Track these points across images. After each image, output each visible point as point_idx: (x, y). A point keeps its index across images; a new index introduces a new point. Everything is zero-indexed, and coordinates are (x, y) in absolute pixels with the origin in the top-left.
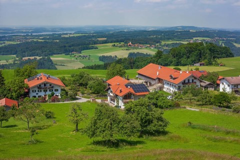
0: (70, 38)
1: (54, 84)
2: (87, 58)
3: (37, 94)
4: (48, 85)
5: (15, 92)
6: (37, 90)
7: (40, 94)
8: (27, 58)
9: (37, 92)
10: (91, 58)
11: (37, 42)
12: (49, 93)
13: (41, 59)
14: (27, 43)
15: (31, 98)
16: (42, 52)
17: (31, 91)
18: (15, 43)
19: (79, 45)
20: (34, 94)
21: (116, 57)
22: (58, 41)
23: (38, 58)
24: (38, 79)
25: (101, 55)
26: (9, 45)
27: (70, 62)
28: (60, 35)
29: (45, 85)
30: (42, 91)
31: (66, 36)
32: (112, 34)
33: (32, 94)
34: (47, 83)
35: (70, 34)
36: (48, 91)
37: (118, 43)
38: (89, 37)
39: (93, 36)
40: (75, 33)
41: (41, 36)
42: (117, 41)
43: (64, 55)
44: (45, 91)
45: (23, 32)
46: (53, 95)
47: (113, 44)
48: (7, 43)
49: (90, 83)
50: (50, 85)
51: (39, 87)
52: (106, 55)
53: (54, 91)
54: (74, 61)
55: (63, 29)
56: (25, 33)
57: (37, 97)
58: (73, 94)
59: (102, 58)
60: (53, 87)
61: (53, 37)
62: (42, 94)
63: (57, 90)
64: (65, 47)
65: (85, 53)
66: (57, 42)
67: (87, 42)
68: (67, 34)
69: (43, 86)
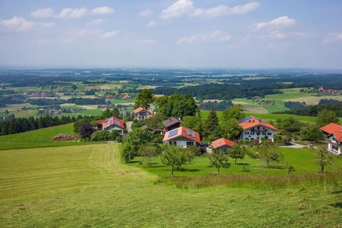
0: (252, 81)
1: (268, 128)
2: (271, 103)
3: (250, 136)
4: (262, 128)
5: (230, 133)
6: (250, 132)
7: (252, 137)
8: (207, 101)
9: (250, 134)
10: (276, 104)
11: (217, 85)
12: (261, 136)
13: (221, 103)
14: (207, 85)
15: (244, 139)
16: (223, 95)
17: (244, 133)
18: (194, 85)
19: (262, 89)
20: (247, 136)
21: (304, 103)
22: (239, 84)
23: (219, 101)
24: (250, 121)
25: (287, 101)
26: (188, 87)
27: (253, 107)
28: (241, 78)
29: (258, 128)
30: (255, 134)
31: (247, 79)
32: (300, 78)
33: (245, 136)
34: (262, 126)
35: (252, 77)
36: (261, 134)
37: (307, 88)
38: (273, 80)
39: (278, 80)
40: (257, 76)
41: (221, 78)
42: (306, 86)
43: (245, 99)
44: (258, 134)
45: (201, 74)
46: (266, 138)
47: (301, 89)
48: (187, 85)
49: (304, 128)
50: (264, 128)
51: (253, 130)
52: (292, 100)
53: (267, 134)
54: (256, 106)
55: (244, 72)
56: (204, 74)
57: (250, 139)
58: (287, 139)
59: (288, 105)
60: (266, 131)
61: (234, 79)
62: (255, 137)
63: (270, 134)
64: (247, 90)
65: (268, 98)
66: (238, 86)
67: (271, 86)
68: (248, 77)
69: (256, 128)
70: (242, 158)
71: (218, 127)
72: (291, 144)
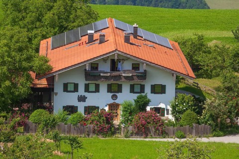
1: (149, 64)
3: (82, 99)
4: (127, 66)
7: (93, 100)
9: (81, 91)
12: (127, 97)
15: (58, 111)
17: (58, 88)
20: (71, 99)
24: (91, 40)
29: (114, 65)
30: (103, 88)
33: (62, 99)
36: (126, 89)
44: (115, 89)
50: (136, 67)
53: (148, 90)
57: (81, 110)
58: (224, 109)
60: (143, 76)
62: (101, 100)
63: (159, 89)
69: (105, 68)
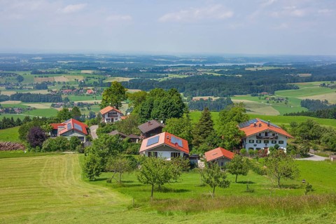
0: (257, 72)
1: (279, 134)
2: (284, 102)
3: (255, 145)
4: (271, 134)
5: (229, 140)
6: (255, 140)
7: (259, 146)
8: (198, 98)
9: (255, 143)
10: (289, 103)
11: (211, 77)
12: (270, 145)
13: (217, 100)
14: (198, 77)
15: (247, 149)
16: (219, 90)
17: (247, 142)
18: (181, 77)
19: (271, 83)
20: (251, 145)
21: (326, 102)
22: (240, 76)
23: (214, 99)
24: (255, 125)
25: (305, 98)
26: (173, 79)
27: (259, 106)
28: (243, 67)
29: (266, 134)
30: (262, 141)
31: (252, 69)
32: (320, 68)
33: (248, 145)
34: (271, 131)
35: (258, 66)
36: (270, 142)
37: (329, 82)
38: (286, 71)
39: (292, 71)
40: (265, 65)
41: (217, 68)
42: (328, 79)
43: (249, 95)
44: (266, 142)
45: (191, 62)
46: (277, 147)
47: (322, 83)
48: (171, 76)
49: (325, 135)
50: (274, 135)
51: (259, 137)
52: (311, 98)
53: (277, 143)
54: (264, 106)
55: (247, 59)
56: (194, 63)
57: (255, 149)
58: (305, 149)
59: (305, 104)
60: (277, 138)
61: (234, 70)
62: (262, 146)
63: (282, 142)
64: (251, 84)
65: (279, 94)
66: (239, 78)
67: (282, 79)
68: (253, 66)
69: (263, 135)
70: (244, 174)
71: (212, 133)
72: (309, 156)
